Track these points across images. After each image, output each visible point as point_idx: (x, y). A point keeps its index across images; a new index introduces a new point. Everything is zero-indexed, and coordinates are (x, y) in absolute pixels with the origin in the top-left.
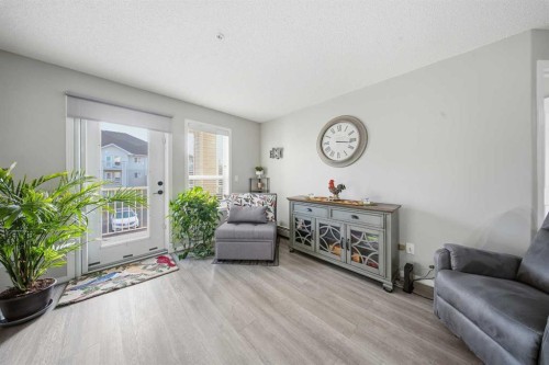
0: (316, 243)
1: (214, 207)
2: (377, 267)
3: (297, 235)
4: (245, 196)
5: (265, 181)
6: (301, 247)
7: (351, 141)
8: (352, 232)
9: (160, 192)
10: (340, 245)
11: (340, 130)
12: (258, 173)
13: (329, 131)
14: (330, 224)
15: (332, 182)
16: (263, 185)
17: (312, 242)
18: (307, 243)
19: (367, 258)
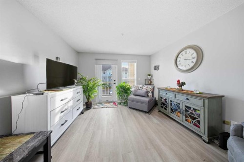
0: (169, 109)
1: (129, 89)
2: (199, 127)
3: (161, 105)
4: (140, 86)
5: (152, 80)
6: (163, 110)
7: (192, 58)
8: (186, 106)
9: (115, 83)
10: (180, 112)
11: (186, 53)
12: (149, 77)
13: (180, 54)
14: (175, 101)
15: (179, 81)
16: (151, 82)
17: (167, 109)
18: (165, 109)
19: (194, 121)
